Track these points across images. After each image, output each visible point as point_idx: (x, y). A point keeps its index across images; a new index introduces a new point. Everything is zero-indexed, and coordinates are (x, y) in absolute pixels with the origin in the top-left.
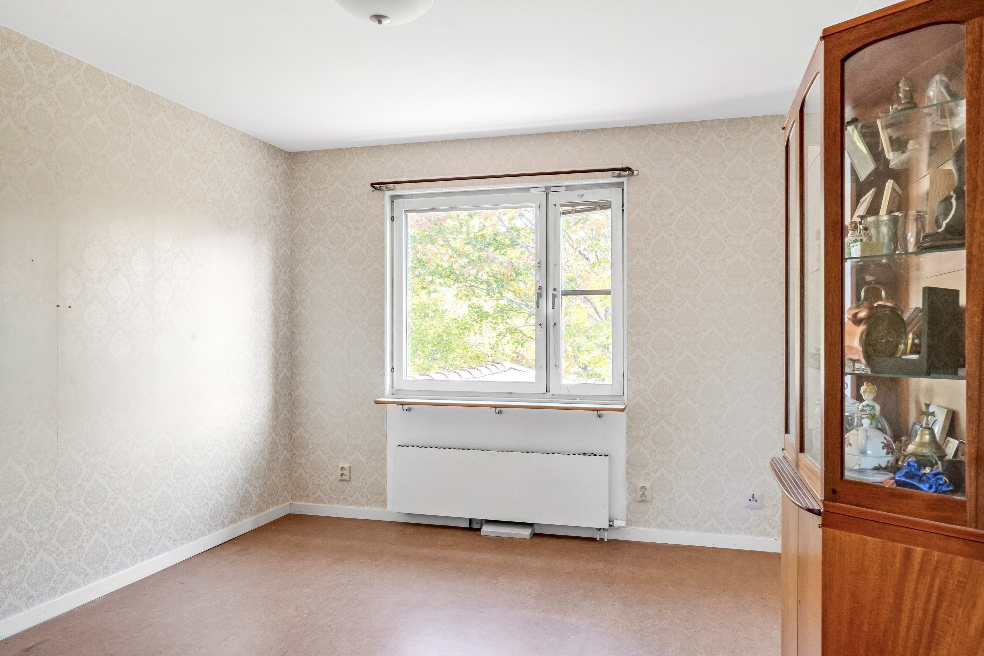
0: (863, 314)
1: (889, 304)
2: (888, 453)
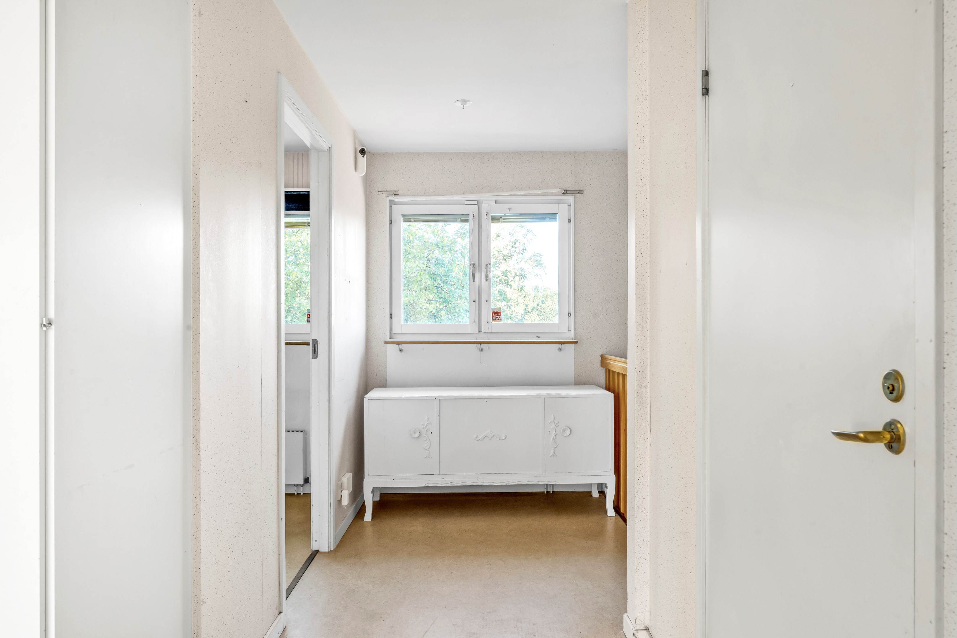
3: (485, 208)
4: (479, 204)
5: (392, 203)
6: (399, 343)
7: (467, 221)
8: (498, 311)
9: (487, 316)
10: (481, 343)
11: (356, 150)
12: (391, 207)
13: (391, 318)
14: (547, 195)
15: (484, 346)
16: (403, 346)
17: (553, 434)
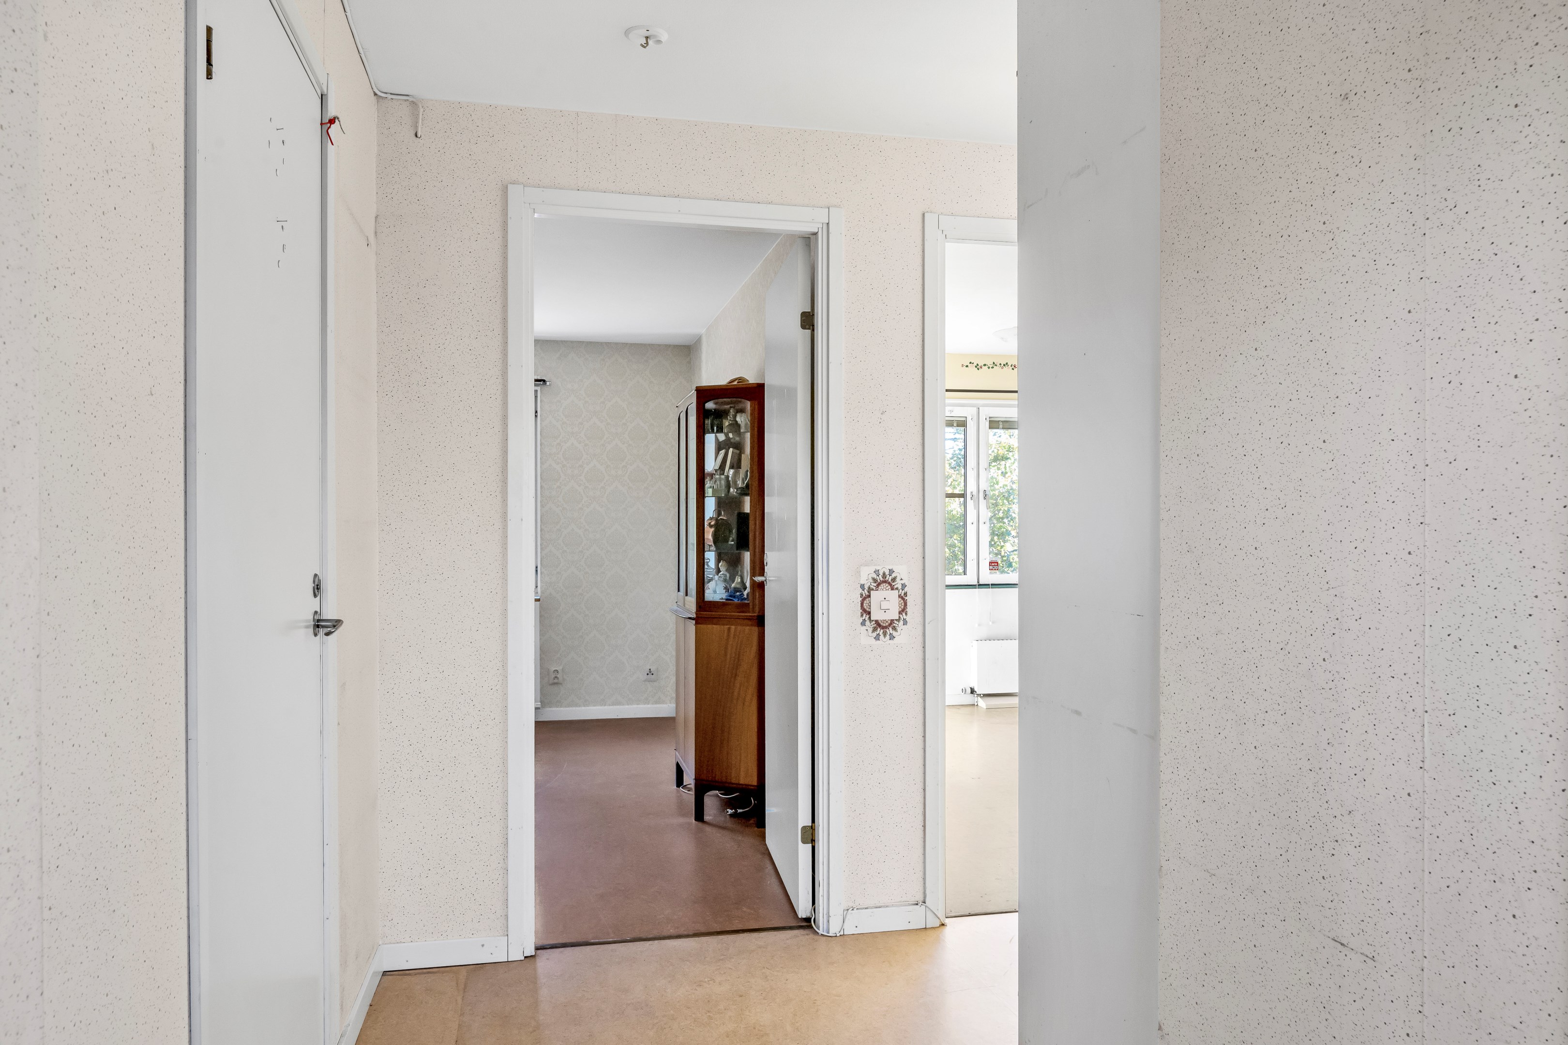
0: (713, 523)
1: (725, 518)
2: (726, 592)
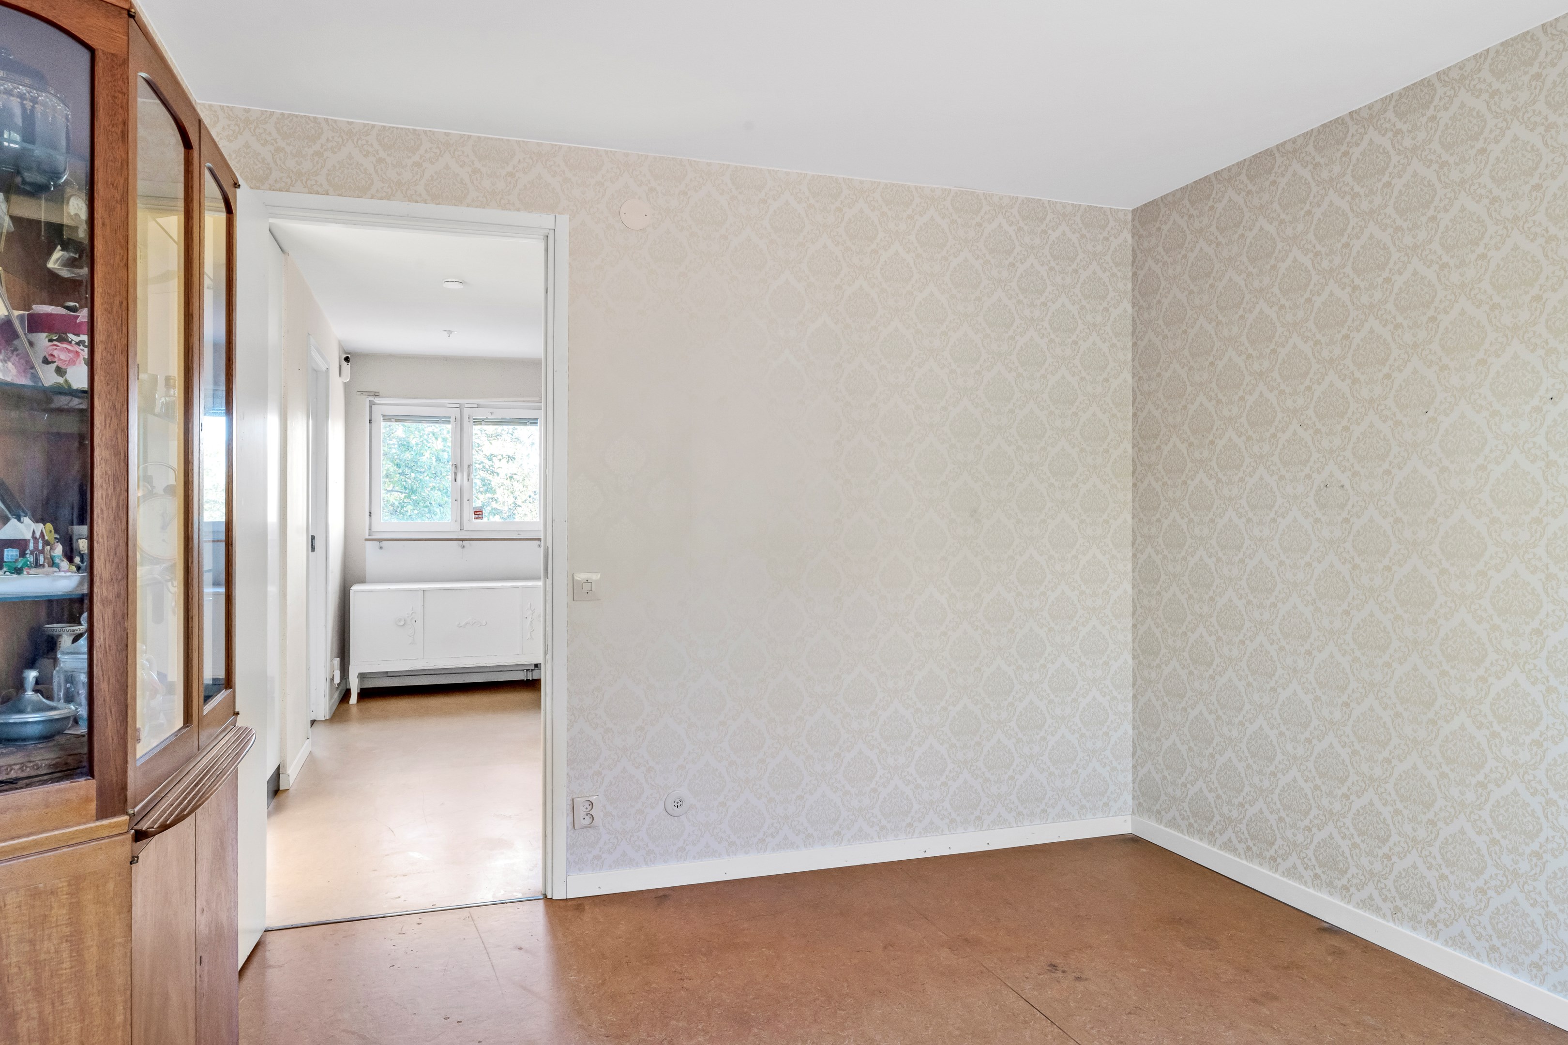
3: (467, 412)
4: (461, 407)
5: (372, 404)
6: (380, 540)
7: (449, 422)
8: (479, 509)
9: (469, 514)
10: (463, 540)
11: (340, 357)
12: (370, 407)
13: (370, 516)
14: (528, 402)
15: (465, 543)
16: (384, 544)
17: (529, 619)
